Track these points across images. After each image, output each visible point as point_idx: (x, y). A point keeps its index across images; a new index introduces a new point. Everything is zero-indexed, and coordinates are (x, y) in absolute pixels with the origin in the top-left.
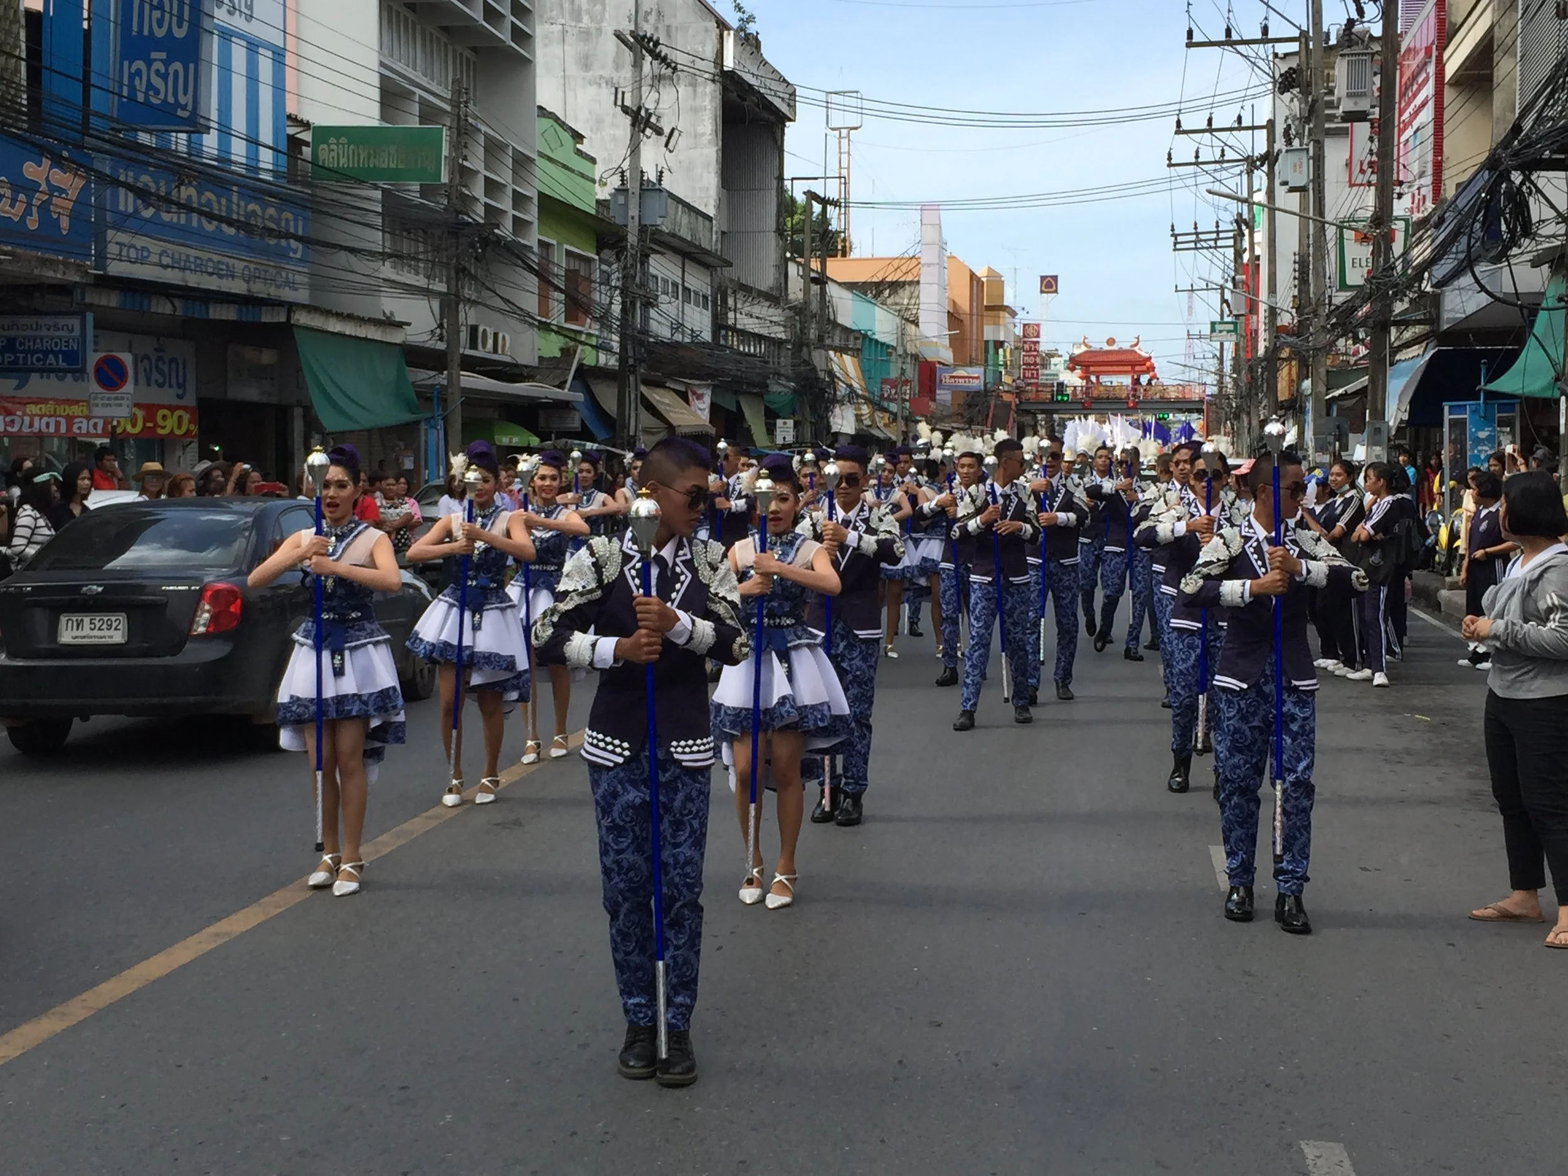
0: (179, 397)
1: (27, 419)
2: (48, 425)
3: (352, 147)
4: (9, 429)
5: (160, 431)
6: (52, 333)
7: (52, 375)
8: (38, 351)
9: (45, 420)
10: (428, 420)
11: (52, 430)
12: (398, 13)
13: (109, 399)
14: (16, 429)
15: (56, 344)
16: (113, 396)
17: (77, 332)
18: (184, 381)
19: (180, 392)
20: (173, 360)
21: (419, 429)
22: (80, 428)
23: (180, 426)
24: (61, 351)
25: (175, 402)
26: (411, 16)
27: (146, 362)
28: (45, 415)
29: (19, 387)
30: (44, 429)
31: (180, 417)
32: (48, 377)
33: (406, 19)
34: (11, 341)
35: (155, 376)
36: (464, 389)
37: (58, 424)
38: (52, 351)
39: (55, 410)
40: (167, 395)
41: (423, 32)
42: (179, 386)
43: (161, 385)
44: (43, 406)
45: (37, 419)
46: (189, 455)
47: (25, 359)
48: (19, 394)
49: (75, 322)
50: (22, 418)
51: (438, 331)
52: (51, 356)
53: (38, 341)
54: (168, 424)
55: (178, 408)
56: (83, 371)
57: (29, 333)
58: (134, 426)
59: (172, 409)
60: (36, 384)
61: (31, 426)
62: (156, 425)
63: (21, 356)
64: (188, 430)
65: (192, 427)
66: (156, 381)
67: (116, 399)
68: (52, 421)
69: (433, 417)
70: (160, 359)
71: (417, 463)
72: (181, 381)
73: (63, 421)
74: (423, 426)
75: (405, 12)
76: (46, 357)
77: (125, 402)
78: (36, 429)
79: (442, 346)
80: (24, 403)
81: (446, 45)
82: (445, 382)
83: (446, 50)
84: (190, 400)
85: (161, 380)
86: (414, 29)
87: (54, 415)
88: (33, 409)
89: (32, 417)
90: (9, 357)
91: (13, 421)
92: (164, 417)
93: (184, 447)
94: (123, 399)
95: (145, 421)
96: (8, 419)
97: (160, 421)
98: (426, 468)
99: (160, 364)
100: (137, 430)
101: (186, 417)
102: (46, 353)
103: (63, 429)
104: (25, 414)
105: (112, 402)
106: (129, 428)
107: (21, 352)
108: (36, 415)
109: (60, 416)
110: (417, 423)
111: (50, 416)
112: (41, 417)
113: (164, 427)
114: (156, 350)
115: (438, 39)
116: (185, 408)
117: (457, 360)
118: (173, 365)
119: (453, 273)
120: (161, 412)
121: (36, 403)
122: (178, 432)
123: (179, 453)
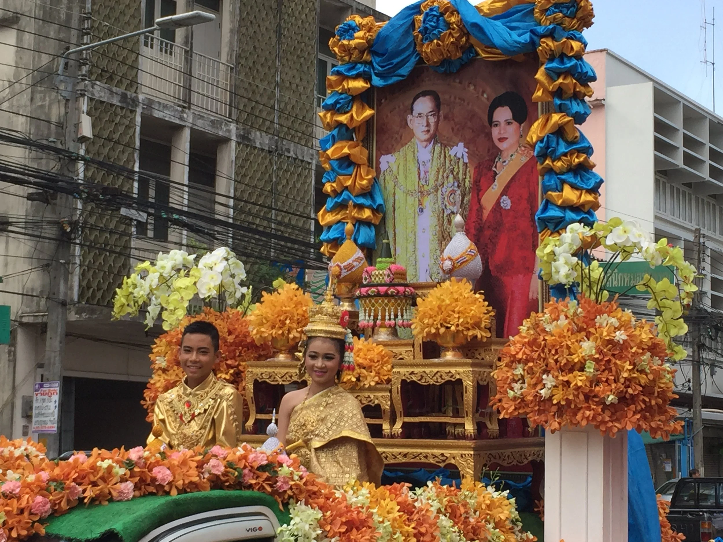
3: (620, 274)
10: (680, 440)
12: (678, 190)
21: (674, 446)
26: (687, 190)
33: (684, 193)
36: (704, 420)
41: (697, 199)
51: (687, 384)
69: (684, 439)
71: (673, 468)
74: (677, 444)
75: (682, 188)
79: (691, 392)
81: (714, 205)
82: (692, 416)
83: (714, 209)
86: (690, 200)
98: (680, 470)
110: (673, 442)
115: (708, 203)
117: (698, 402)
119: (696, 348)
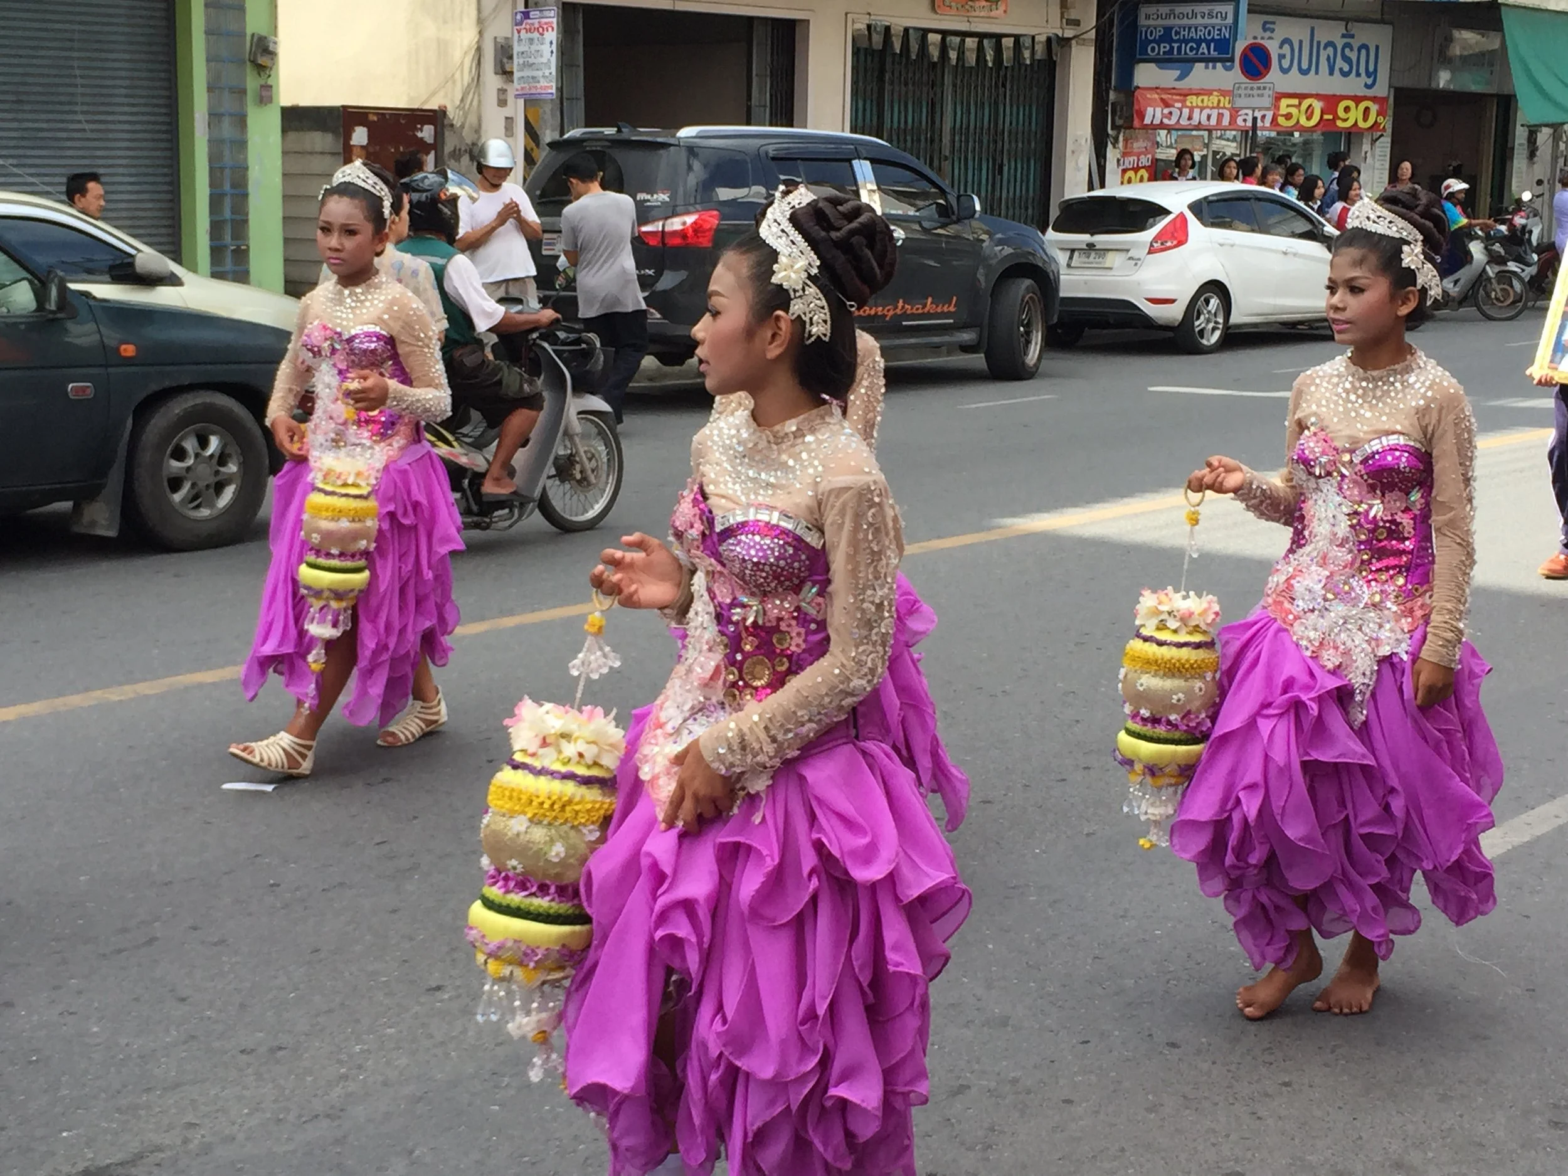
0: (1367, 86)
1: (1186, 111)
2: (1209, 117)
4: (1166, 121)
5: (1340, 124)
6: (1206, 21)
7: (1219, 65)
8: (1192, 40)
9: (1206, 112)
11: (1213, 122)
13: (1252, 89)
14: (1173, 121)
15: (1209, 32)
16: (1255, 86)
17: (1230, 20)
18: (1376, 70)
19: (1370, 81)
20: (1365, 46)
22: (1245, 120)
23: (1365, 119)
24: (1213, 40)
25: (1362, 92)
27: (1330, 50)
28: (1207, 107)
29: (1180, 78)
30: (1204, 121)
31: (1367, 110)
32: (1214, 67)
34: (1168, 30)
35: (1340, 63)
37: (1220, 116)
38: (1205, 40)
39: (1219, 101)
40: (1355, 85)
42: (1368, 75)
43: (1345, 74)
44: (1206, 98)
45: (1197, 111)
46: (1378, 151)
47: (1179, 48)
48: (1182, 85)
49: (1229, 8)
50: (1180, 110)
52: (1204, 45)
53: (1193, 30)
54: (1351, 117)
55: (1365, 98)
56: (1232, 60)
57: (1185, 21)
58: (1309, 118)
59: (1357, 100)
60: (1200, 74)
61: (1190, 118)
62: (1336, 117)
63: (1176, 45)
64: (1376, 121)
65: (1380, 119)
66: (1341, 70)
67: (1259, 88)
68: (1214, 114)
70: (1347, 45)
72: (1371, 69)
73: (1227, 114)
76: (1199, 46)
77: (1267, 92)
78: (1195, 122)
80: (1185, 95)
84: (1382, 89)
85: (1346, 68)
87: (1218, 107)
88: (1193, 100)
89: (1192, 109)
90: (1165, 47)
91: (1171, 113)
92: (1347, 109)
93: (1374, 142)
94: (1264, 88)
95: (1323, 113)
96: (1166, 111)
97: (1341, 112)
99: (1347, 51)
100: (1313, 122)
101: (1374, 108)
102: (1199, 42)
103: (1226, 122)
104: (1184, 106)
105: (1255, 92)
106: (1303, 121)
107: (1176, 41)
108: (1197, 107)
109: (1224, 108)
111: (1213, 108)
112: (1202, 109)
113: (1345, 120)
114: (1343, 36)
116: (1374, 99)
118: (1363, 52)
120: (1343, 105)
121: (1198, 94)
122: (1361, 124)
123: (1366, 147)
